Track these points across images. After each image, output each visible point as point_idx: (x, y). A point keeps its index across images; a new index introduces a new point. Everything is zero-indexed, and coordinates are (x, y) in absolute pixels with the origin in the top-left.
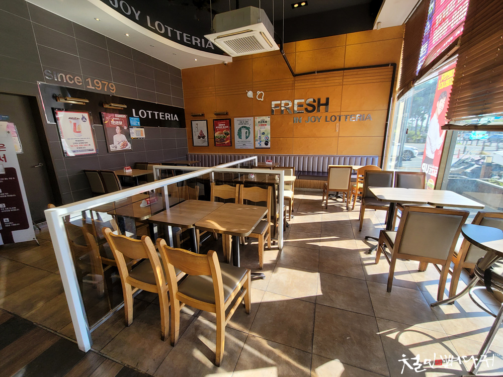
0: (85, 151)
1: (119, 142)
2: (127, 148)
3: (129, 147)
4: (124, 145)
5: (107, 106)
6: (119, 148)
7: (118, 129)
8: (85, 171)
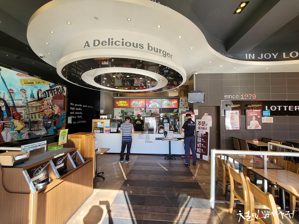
0: (234, 128)
1: (253, 125)
2: (258, 128)
3: (260, 127)
4: (256, 127)
5: (249, 106)
6: (253, 128)
7: (254, 118)
8: (232, 137)
